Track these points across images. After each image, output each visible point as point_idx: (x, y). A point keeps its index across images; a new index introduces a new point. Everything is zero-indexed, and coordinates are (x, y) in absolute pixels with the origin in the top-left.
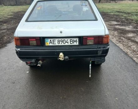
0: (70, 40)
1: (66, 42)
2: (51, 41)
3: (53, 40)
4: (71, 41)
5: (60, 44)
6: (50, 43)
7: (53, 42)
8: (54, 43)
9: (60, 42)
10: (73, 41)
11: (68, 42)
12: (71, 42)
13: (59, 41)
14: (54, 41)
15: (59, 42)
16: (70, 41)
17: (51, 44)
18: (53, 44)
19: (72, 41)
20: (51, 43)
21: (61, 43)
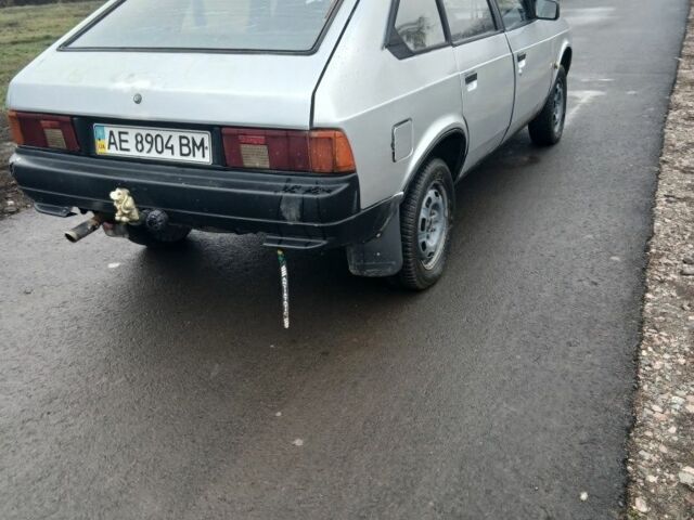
0: (181, 138)
1: (167, 148)
2: (111, 133)
3: (120, 133)
4: (184, 141)
5: (144, 155)
6: (110, 143)
7: (121, 141)
8: (124, 145)
9: (144, 142)
10: (191, 145)
11: (172, 148)
12: (185, 150)
13: (139, 138)
14: (124, 137)
15: (141, 142)
16: (181, 145)
17: (113, 151)
18: (121, 149)
19: (187, 145)
20: (115, 143)
21: (147, 146)
